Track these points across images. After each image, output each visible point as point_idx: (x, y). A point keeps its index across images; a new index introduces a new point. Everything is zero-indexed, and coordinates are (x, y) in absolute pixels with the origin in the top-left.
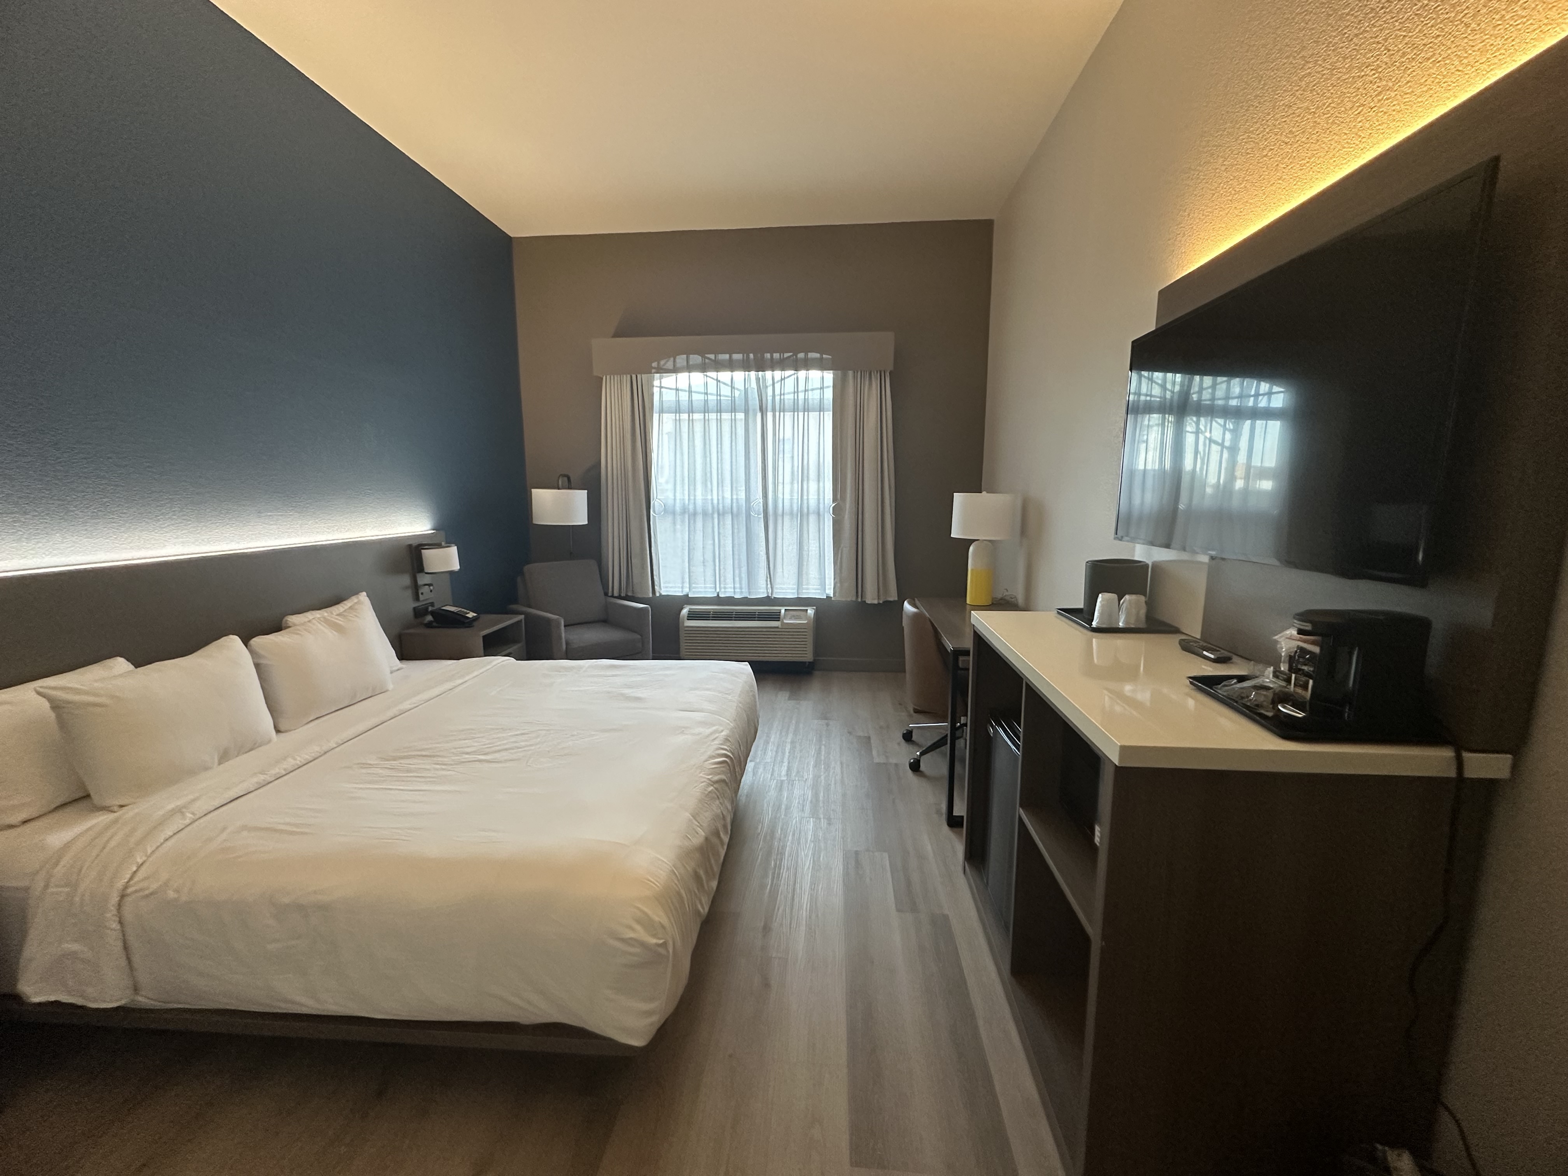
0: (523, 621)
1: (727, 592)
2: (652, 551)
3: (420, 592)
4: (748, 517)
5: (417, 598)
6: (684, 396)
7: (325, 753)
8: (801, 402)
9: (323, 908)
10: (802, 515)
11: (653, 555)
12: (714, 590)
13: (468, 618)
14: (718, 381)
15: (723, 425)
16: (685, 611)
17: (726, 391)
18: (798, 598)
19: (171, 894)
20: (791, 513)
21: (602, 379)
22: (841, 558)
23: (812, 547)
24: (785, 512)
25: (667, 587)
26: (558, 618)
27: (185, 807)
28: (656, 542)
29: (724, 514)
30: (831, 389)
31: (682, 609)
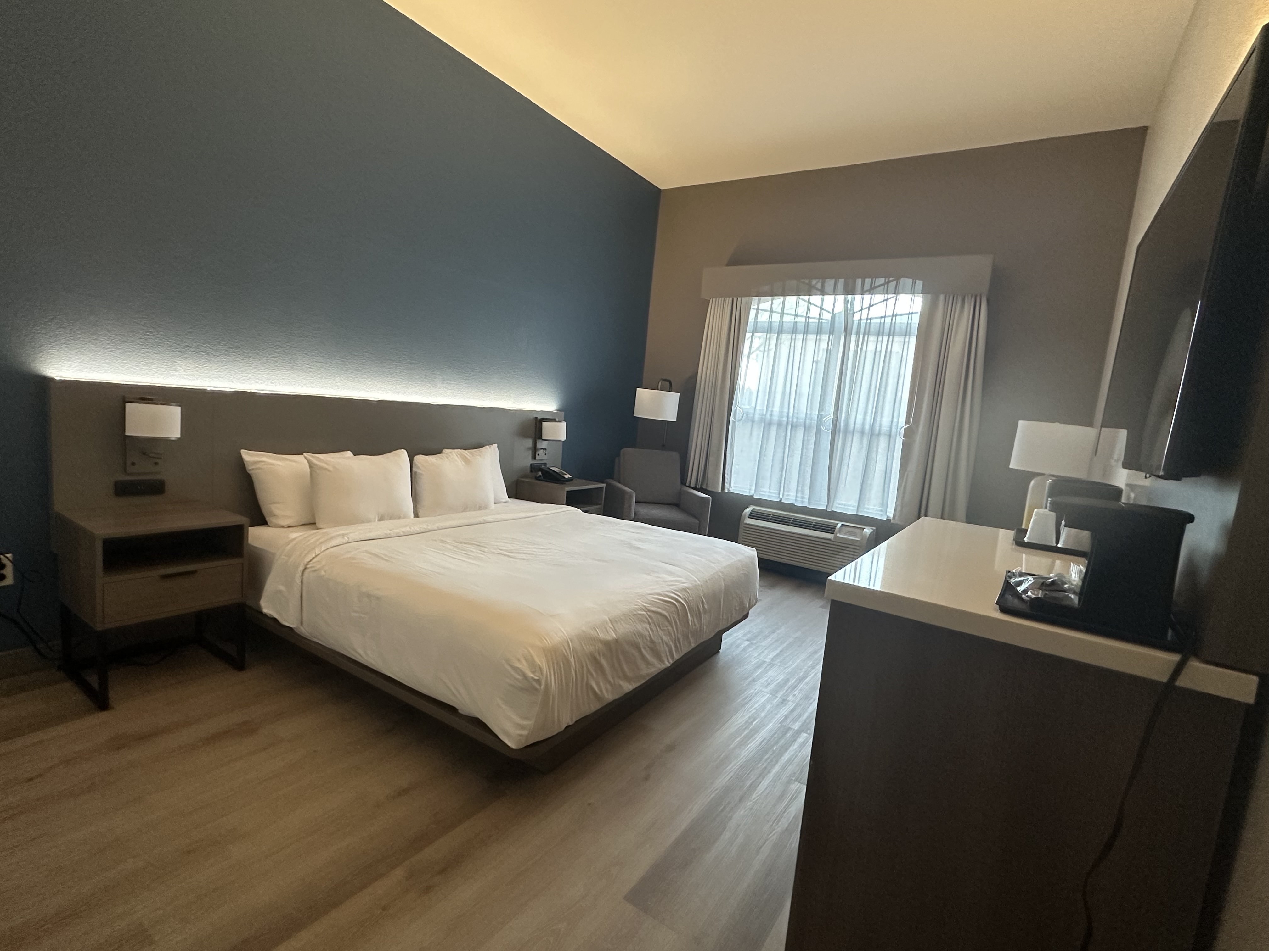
0: (604, 488)
1: (790, 498)
2: (727, 452)
3: (537, 453)
4: (818, 431)
5: (534, 458)
6: (776, 318)
7: (430, 531)
8: (887, 326)
9: (378, 598)
10: (873, 434)
11: (728, 455)
12: (778, 496)
13: (564, 478)
14: (809, 303)
15: (807, 343)
16: (748, 510)
17: (814, 312)
18: (857, 515)
19: (323, 573)
20: (862, 433)
21: (709, 301)
22: (906, 483)
23: (879, 466)
24: (856, 430)
25: (735, 487)
26: (631, 492)
27: (346, 534)
28: (732, 445)
29: (797, 426)
30: (919, 315)
31: (747, 507)
